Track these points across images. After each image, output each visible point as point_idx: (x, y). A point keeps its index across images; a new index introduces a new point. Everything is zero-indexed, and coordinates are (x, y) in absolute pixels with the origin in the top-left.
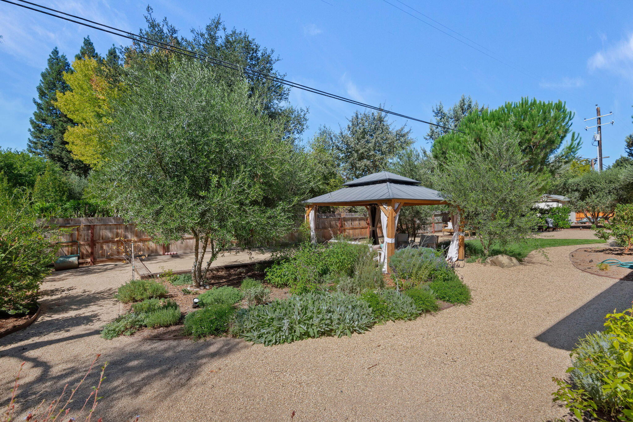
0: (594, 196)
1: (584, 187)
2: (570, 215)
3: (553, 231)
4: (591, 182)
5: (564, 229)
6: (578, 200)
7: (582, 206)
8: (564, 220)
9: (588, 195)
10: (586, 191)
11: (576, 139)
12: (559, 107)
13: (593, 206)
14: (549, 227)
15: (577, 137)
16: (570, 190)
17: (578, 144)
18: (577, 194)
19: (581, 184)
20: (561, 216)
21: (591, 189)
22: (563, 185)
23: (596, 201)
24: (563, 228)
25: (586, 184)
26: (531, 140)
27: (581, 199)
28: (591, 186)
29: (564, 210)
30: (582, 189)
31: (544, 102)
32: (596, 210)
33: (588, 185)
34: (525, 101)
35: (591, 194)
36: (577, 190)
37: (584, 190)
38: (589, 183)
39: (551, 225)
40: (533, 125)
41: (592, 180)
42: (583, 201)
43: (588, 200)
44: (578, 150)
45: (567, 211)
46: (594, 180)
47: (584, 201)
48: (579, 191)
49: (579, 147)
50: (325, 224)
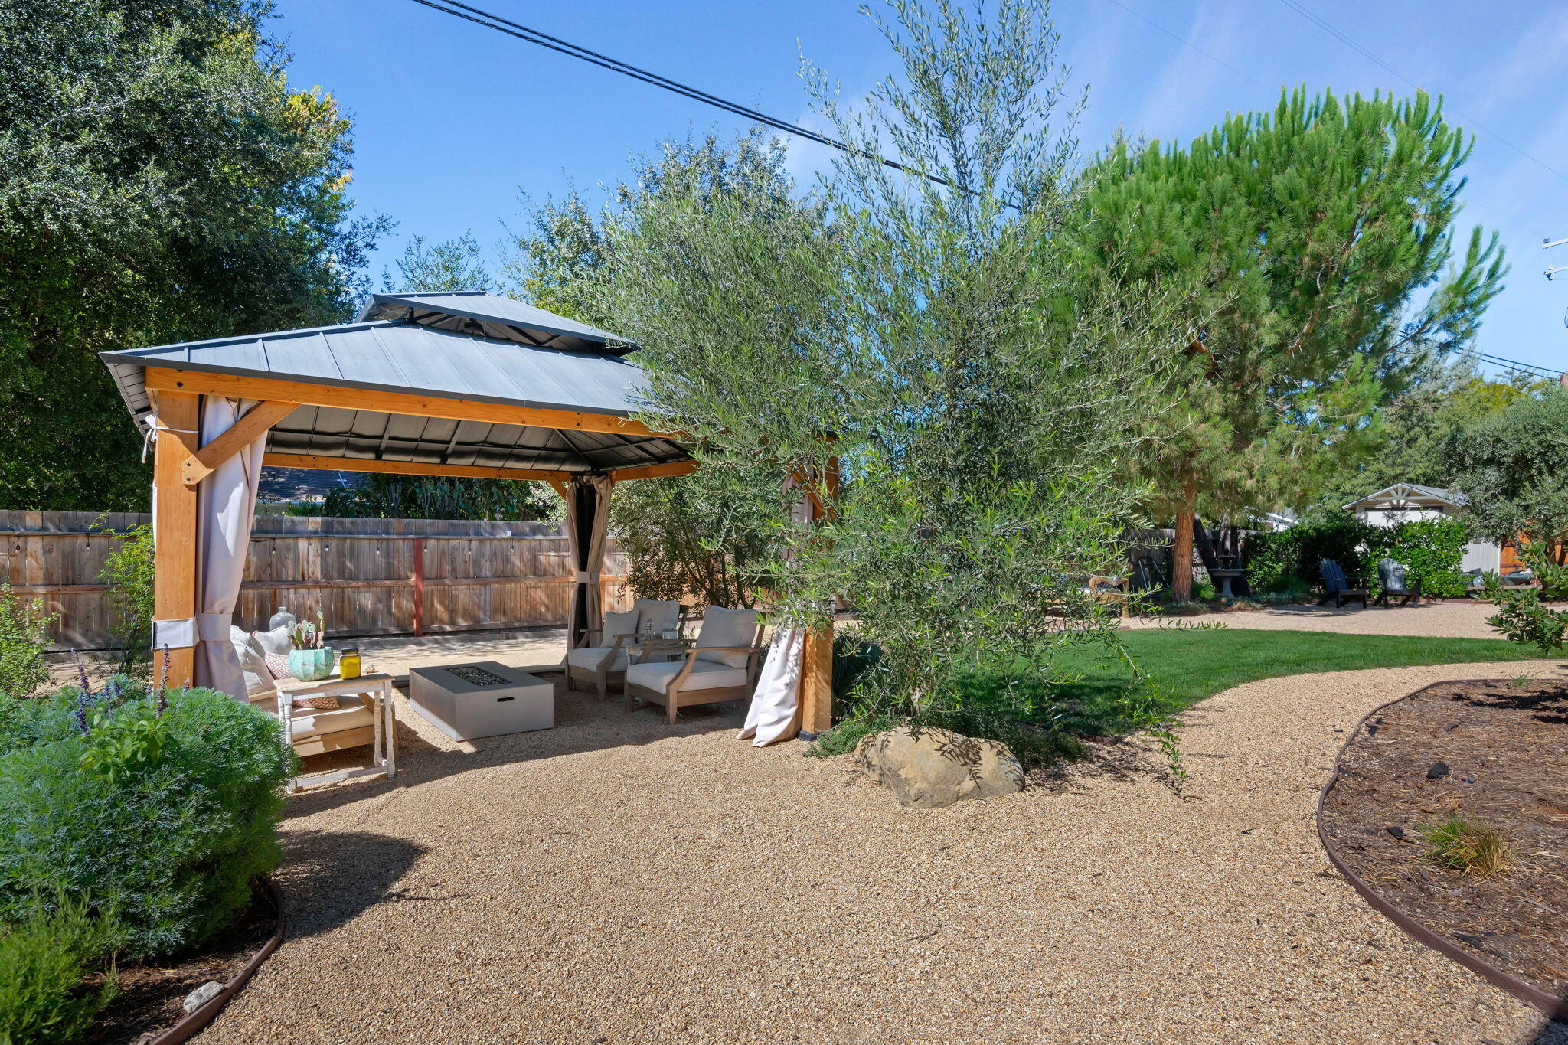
0: (1550, 479)
1: (1518, 448)
2: (1465, 551)
3: (1403, 605)
4: (1543, 429)
5: (1444, 598)
6: (1494, 496)
7: (1509, 518)
8: (1445, 568)
9: (1531, 478)
10: (1523, 462)
11: (1486, 255)
12: (1419, 120)
13: (1547, 519)
14: (1386, 593)
15: (1490, 249)
16: (1469, 462)
17: (1492, 274)
18: (1492, 475)
19: (1508, 437)
20: (1434, 552)
21: (1542, 454)
22: (1448, 444)
23: (1556, 499)
24: (1440, 595)
25: (1526, 438)
26: (1305, 245)
27: (1504, 492)
28: (1540, 443)
29: (1448, 533)
30: (1508, 456)
31: (1357, 98)
32: (1556, 532)
33: (1533, 442)
34: (1295, 100)
35: (1541, 473)
36: (1490, 462)
37: (1516, 461)
38: (1536, 434)
39: (1395, 585)
40: (1314, 185)
41: (1544, 422)
42: (1511, 500)
43: (1530, 496)
44: (1488, 296)
45: (1456, 538)
46: (1553, 422)
47: (1516, 500)
48: (1500, 464)
49: (1498, 284)
50: (507, 560)
